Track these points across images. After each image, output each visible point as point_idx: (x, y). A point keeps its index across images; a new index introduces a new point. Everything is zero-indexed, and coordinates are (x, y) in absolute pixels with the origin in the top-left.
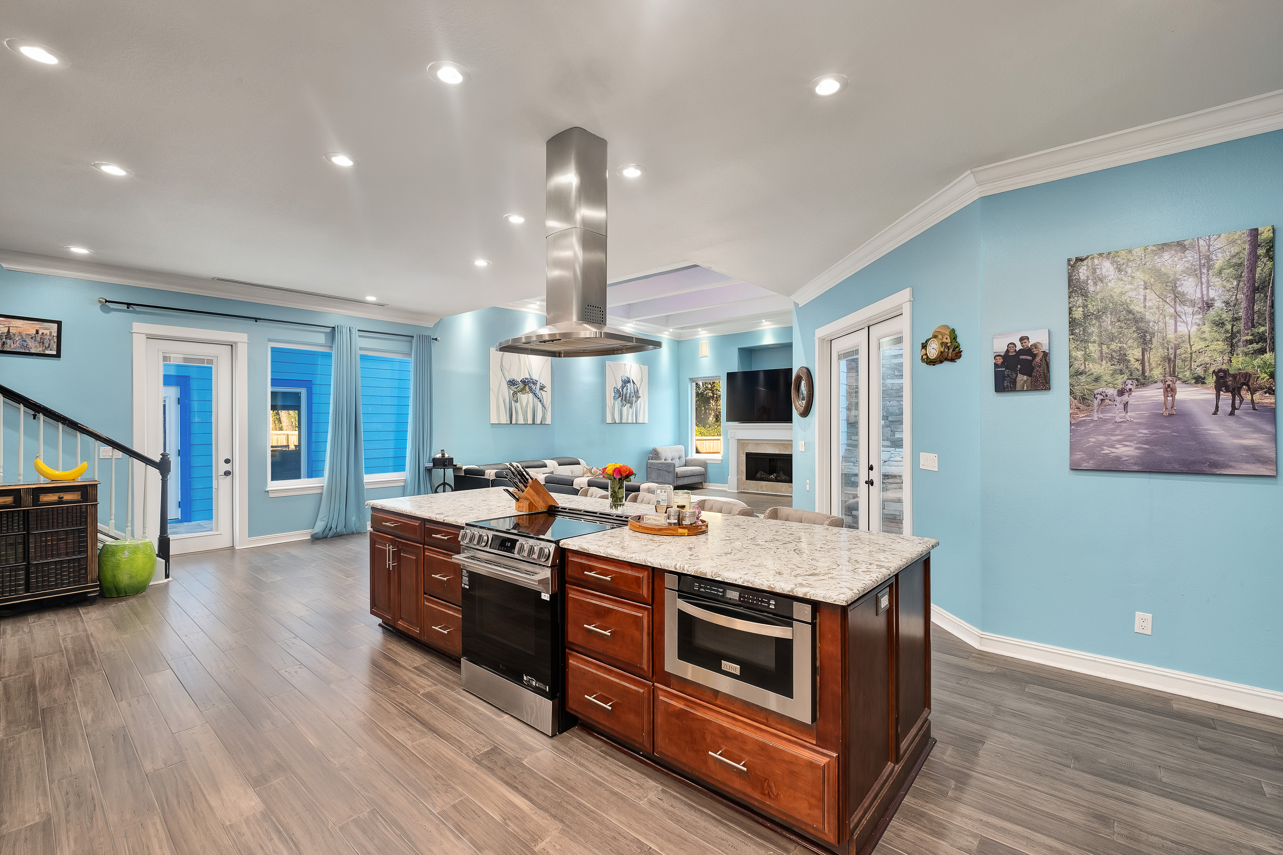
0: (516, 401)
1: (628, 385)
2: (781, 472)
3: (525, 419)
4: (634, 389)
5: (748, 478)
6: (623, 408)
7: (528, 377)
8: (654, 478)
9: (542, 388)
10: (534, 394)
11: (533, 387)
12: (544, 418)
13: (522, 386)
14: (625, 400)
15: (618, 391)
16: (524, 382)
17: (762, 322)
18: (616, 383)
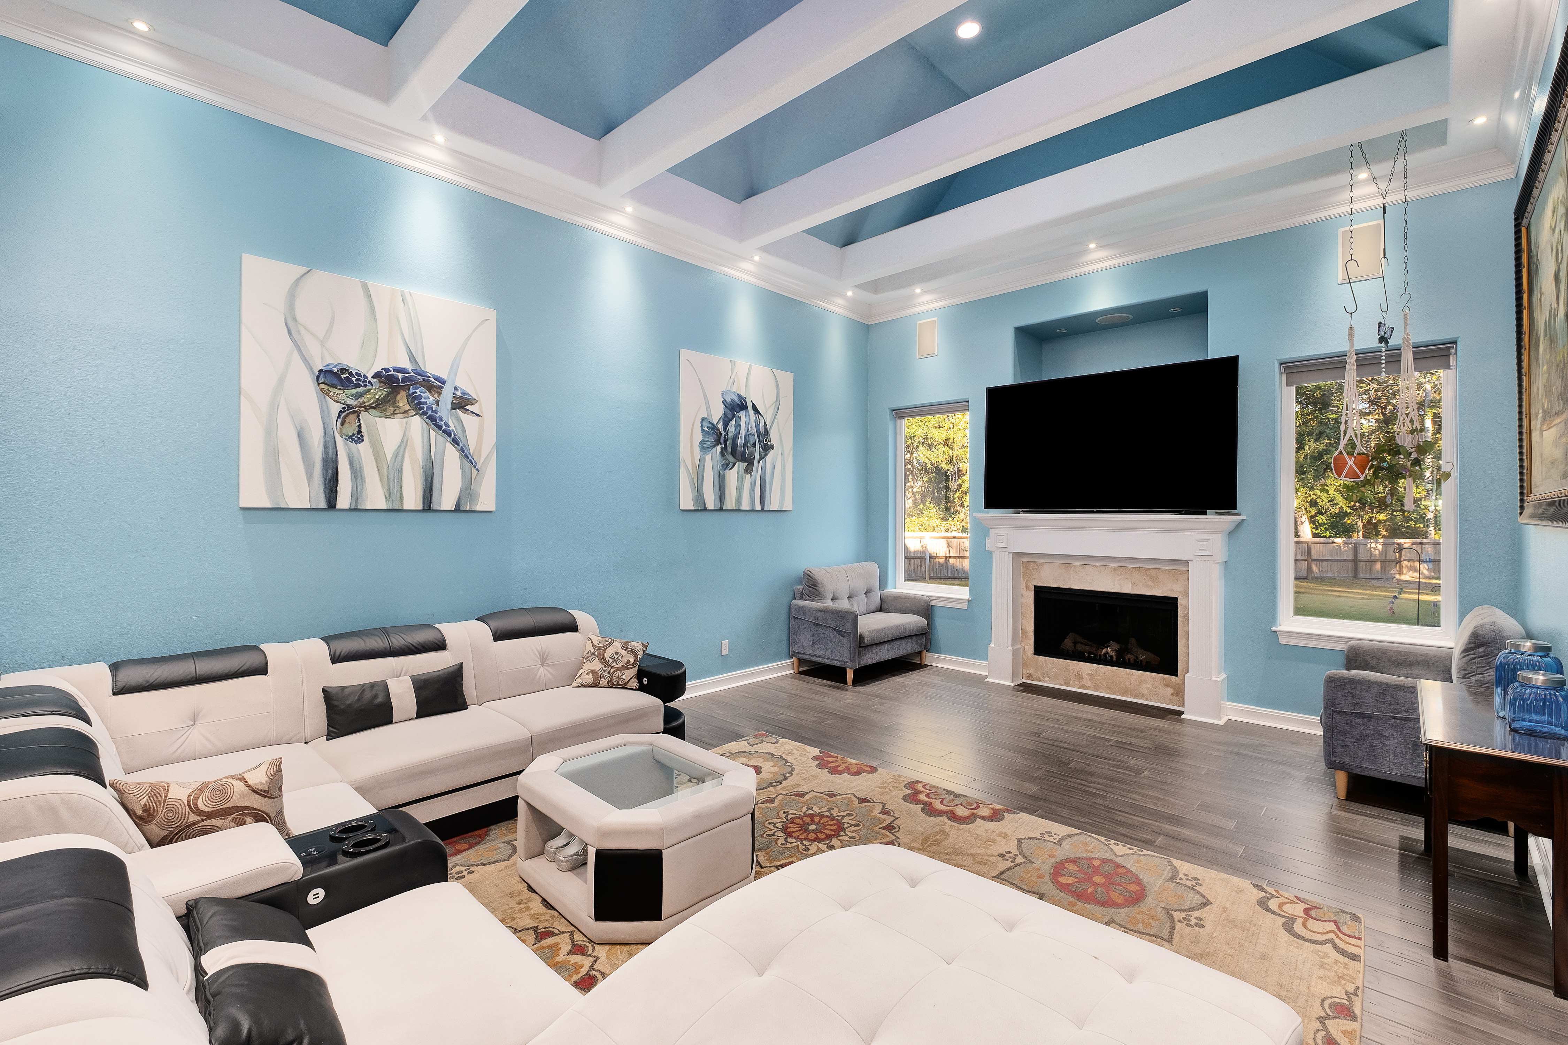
0: (357, 437)
1: (742, 414)
2: (1133, 641)
3: (393, 491)
4: (757, 426)
5: (1039, 650)
6: (727, 472)
7: (406, 364)
8: (806, 644)
9: (462, 403)
10: (432, 419)
11: (429, 398)
12: (468, 490)
13: (378, 391)
14: (733, 453)
15: (713, 428)
16: (386, 378)
17: (1086, 251)
18: (708, 408)
